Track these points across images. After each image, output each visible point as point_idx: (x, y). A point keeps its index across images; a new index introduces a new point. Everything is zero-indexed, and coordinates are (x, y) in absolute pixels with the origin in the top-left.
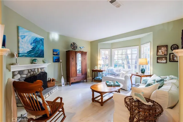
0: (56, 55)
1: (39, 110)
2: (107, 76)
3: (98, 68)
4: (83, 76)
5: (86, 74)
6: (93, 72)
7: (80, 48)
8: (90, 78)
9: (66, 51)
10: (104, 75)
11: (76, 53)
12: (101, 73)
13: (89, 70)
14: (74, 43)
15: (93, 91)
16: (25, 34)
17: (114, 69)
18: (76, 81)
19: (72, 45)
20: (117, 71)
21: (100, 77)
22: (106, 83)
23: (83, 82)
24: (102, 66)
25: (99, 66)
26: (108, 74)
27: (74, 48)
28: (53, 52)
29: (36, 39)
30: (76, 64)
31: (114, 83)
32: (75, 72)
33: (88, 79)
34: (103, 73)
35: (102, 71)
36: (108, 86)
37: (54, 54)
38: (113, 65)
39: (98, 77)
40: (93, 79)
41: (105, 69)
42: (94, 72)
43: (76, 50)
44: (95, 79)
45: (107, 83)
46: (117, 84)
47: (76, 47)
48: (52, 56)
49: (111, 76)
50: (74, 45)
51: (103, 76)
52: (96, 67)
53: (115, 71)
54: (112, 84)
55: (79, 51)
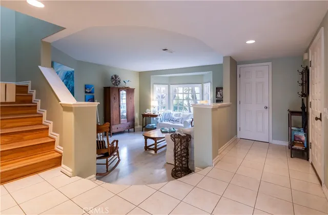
0: (90, 93)
1: (101, 148)
2: (164, 122)
3: (151, 111)
4: (129, 123)
5: (133, 120)
6: (143, 117)
7: (124, 82)
8: (138, 127)
9: (104, 88)
10: (159, 120)
11: (119, 90)
12: (155, 118)
13: (137, 115)
14: (116, 76)
15: (146, 138)
16: (59, 70)
17: (172, 112)
18: (119, 130)
19: (112, 78)
20: (176, 115)
21: (154, 125)
22: (161, 130)
23: (129, 132)
24: (156, 109)
25: (152, 109)
26: (165, 120)
27: (116, 82)
28: (86, 88)
29: (67, 73)
30: (120, 106)
31: (170, 129)
32: (118, 117)
33: (136, 127)
34: (158, 119)
35: (156, 116)
36: (163, 132)
37: (86, 92)
38: (172, 108)
39: (150, 124)
40: (143, 127)
41: (161, 112)
42: (145, 118)
43: (119, 86)
44: (147, 127)
45: (163, 130)
46: (172, 130)
47: (119, 81)
48: (84, 94)
49: (168, 123)
50: (115, 79)
51: (158, 123)
52: (148, 110)
53: (173, 116)
54: (168, 130)
55: (123, 88)
